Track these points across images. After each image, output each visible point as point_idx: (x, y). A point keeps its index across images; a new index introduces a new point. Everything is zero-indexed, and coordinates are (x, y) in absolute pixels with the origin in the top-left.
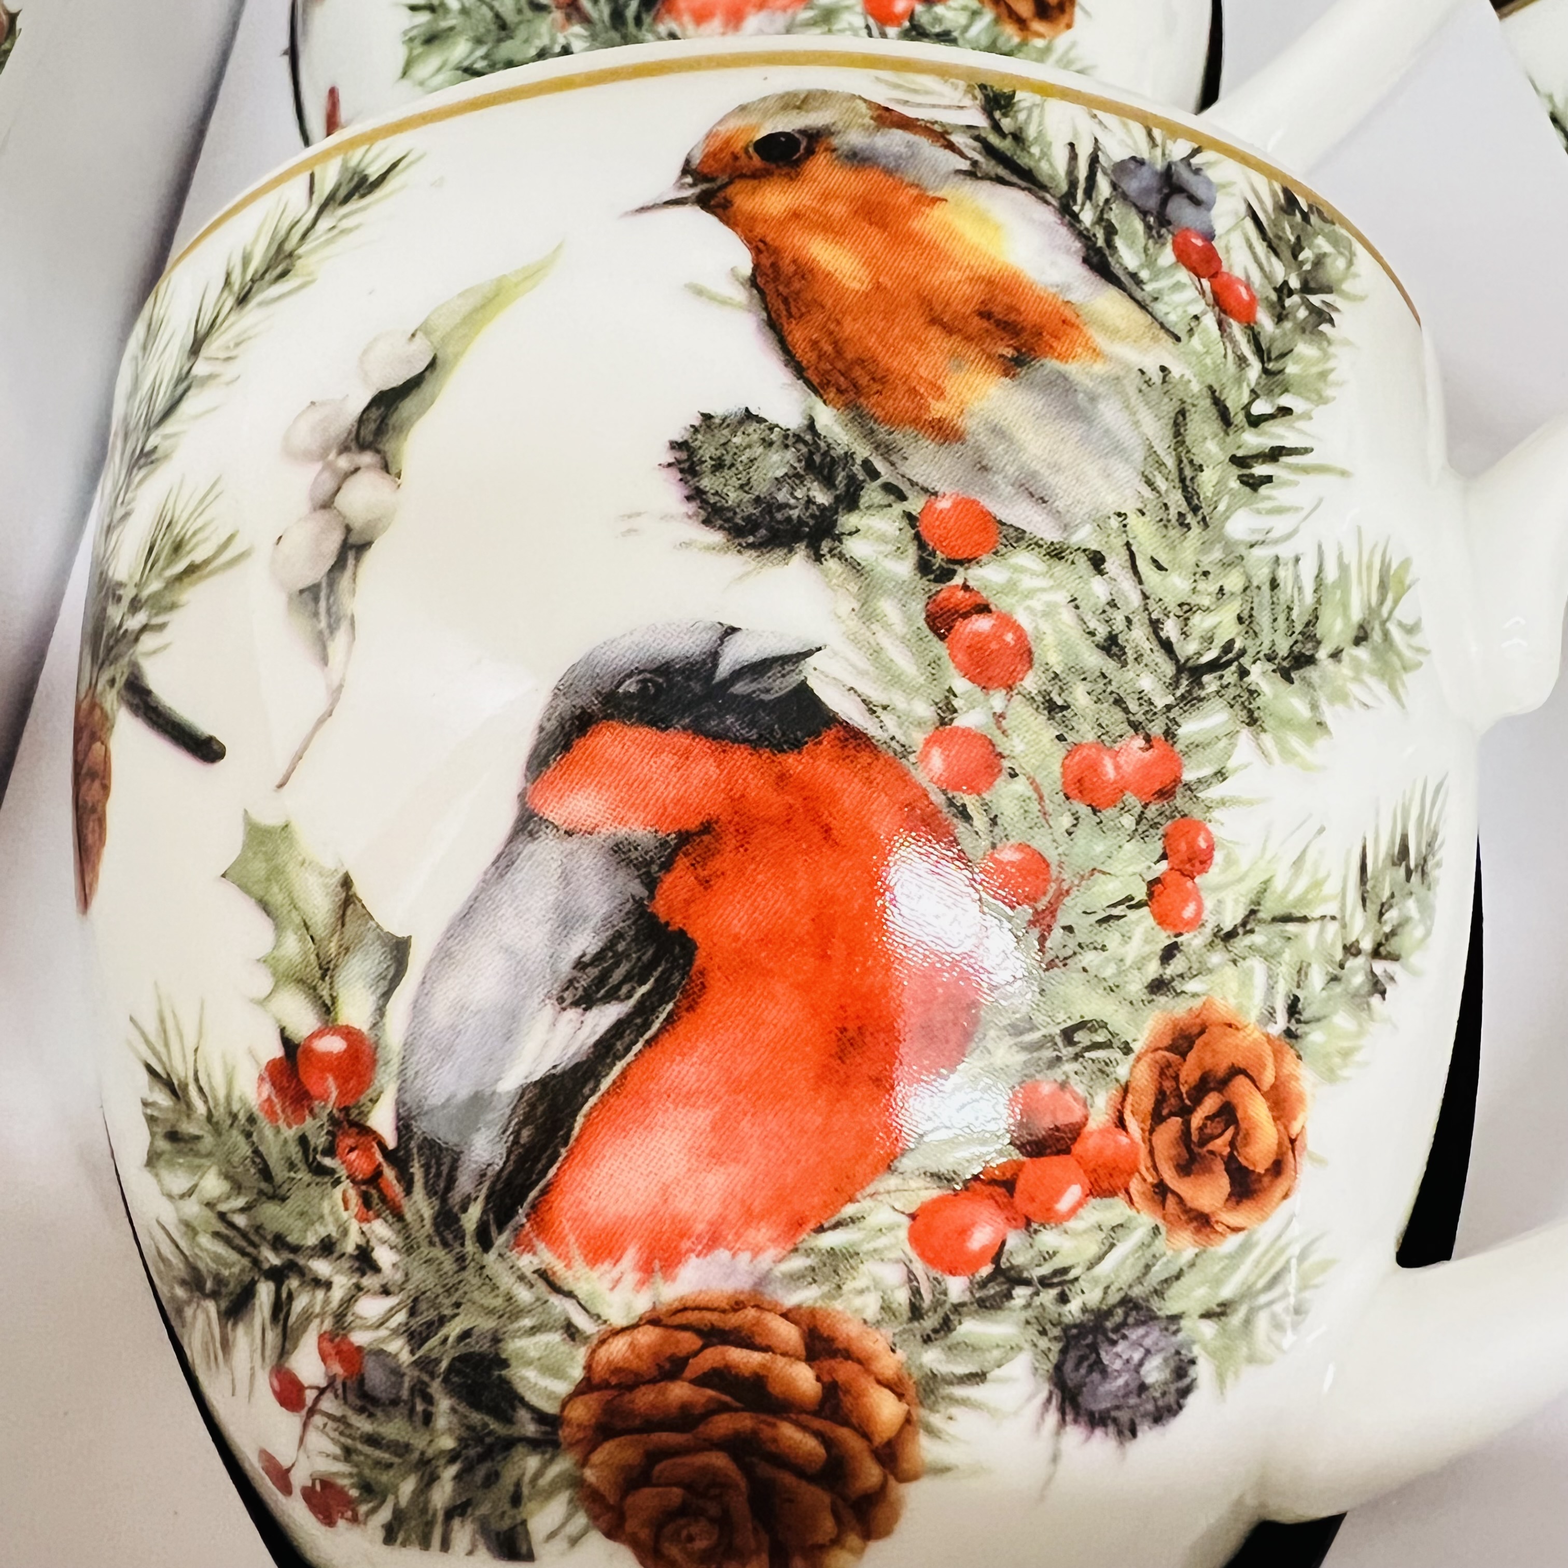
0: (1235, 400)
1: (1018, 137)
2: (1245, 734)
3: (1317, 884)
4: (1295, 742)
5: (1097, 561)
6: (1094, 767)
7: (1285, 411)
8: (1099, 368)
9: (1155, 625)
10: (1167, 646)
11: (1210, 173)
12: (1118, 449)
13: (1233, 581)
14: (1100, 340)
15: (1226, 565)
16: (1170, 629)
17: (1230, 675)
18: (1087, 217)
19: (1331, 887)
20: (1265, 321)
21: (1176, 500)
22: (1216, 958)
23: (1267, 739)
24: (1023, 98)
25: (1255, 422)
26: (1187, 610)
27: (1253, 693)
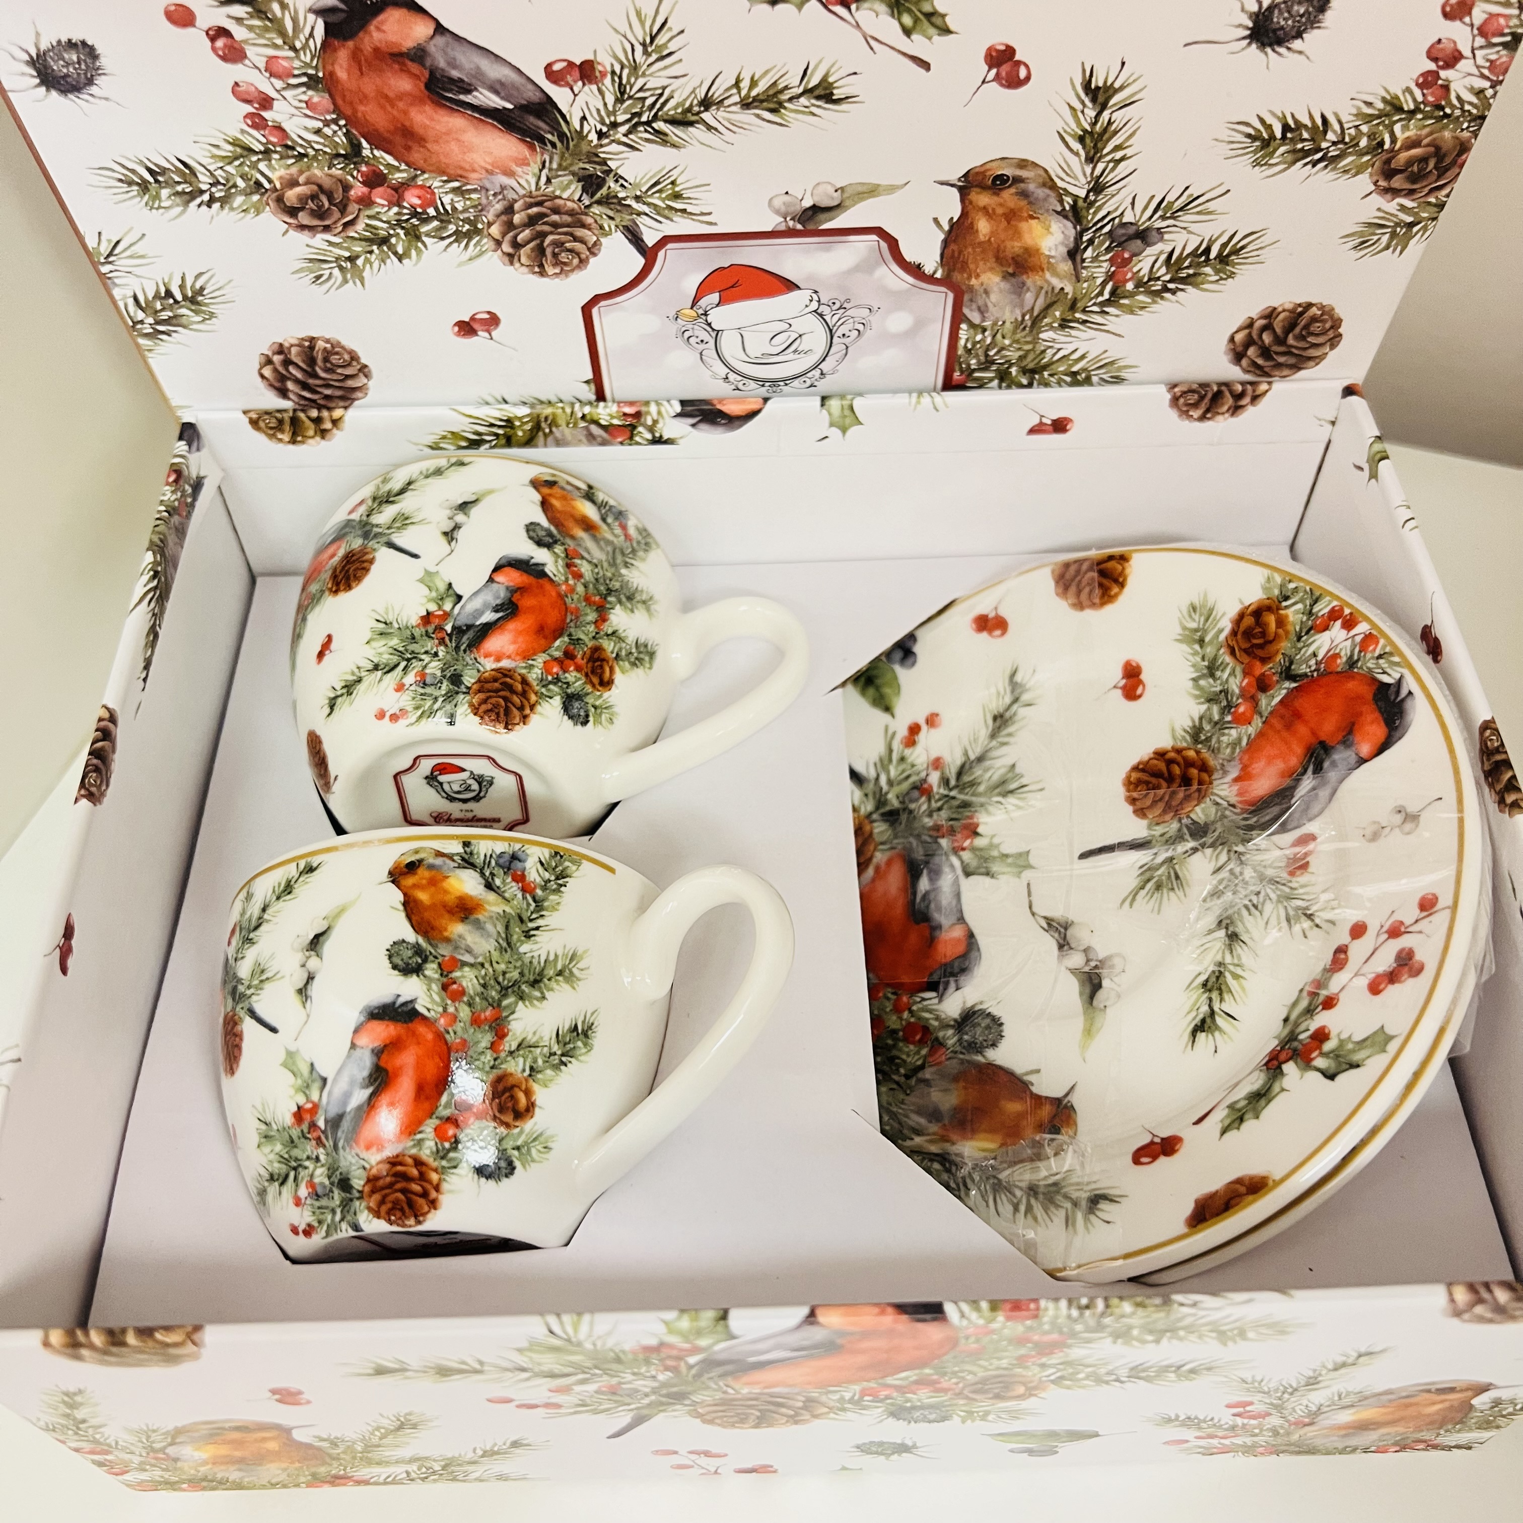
0: (525, 916)
1: (471, 853)
2: (520, 1003)
3: (541, 1038)
4: (535, 1002)
5: (482, 965)
6: (479, 1016)
7: (542, 916)
8: (486, 914)
9: (496, 980)
10: (499, 983)
11: (528, 852)
12: (489, 936)
13: (519, 964)
14: (487, 907)
15: (516, 961)
16: (501, 979)
17: (516, 989)
18: (487, 874)
19: (546, 1038)
20: (539, 892)
21: (504, 944)
22: (509, 1059)
23: (527, 1003)
24: (473, 841)
25: (531, 920)
26: (504, 973)
27: (523, 992)
